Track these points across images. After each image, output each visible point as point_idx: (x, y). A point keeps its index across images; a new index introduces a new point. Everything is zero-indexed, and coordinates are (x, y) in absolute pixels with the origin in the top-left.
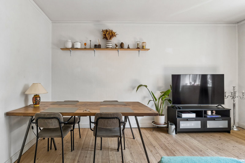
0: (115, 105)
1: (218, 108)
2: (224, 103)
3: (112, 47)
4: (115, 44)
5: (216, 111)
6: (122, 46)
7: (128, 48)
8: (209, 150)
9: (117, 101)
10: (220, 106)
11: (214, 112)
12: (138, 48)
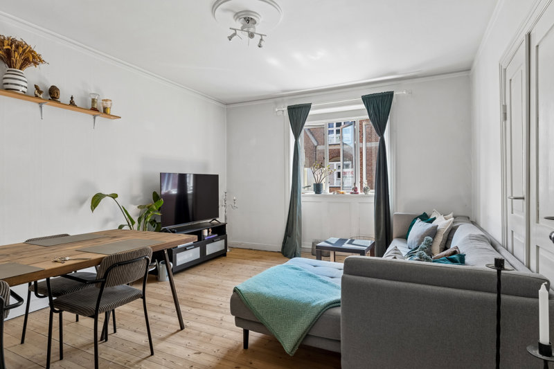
0: (98, 240)
1: (213, 224)
2: (218, 217)
3: (25, 90)
4: (35, 86)
5: (212, 229)
6: (53, 94)
7: (72, 103)
8: (224, 281)
9: (67, 235)
10: (214, 221)
11: (210, 230)
12: (94, 109)
